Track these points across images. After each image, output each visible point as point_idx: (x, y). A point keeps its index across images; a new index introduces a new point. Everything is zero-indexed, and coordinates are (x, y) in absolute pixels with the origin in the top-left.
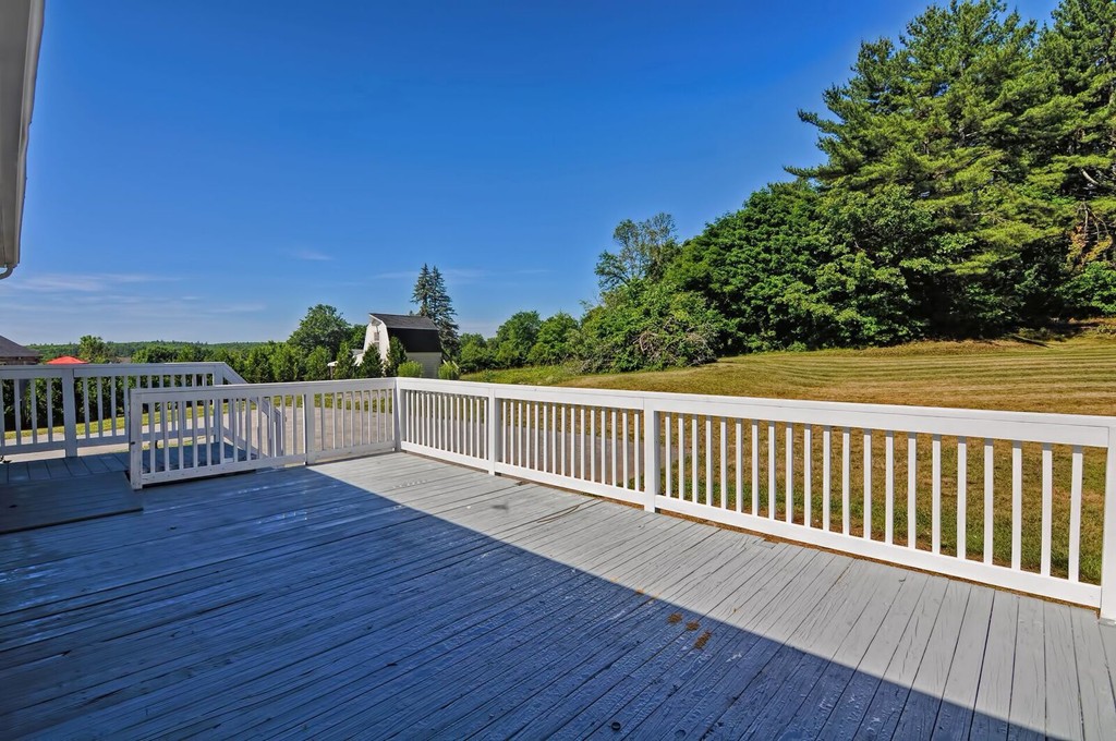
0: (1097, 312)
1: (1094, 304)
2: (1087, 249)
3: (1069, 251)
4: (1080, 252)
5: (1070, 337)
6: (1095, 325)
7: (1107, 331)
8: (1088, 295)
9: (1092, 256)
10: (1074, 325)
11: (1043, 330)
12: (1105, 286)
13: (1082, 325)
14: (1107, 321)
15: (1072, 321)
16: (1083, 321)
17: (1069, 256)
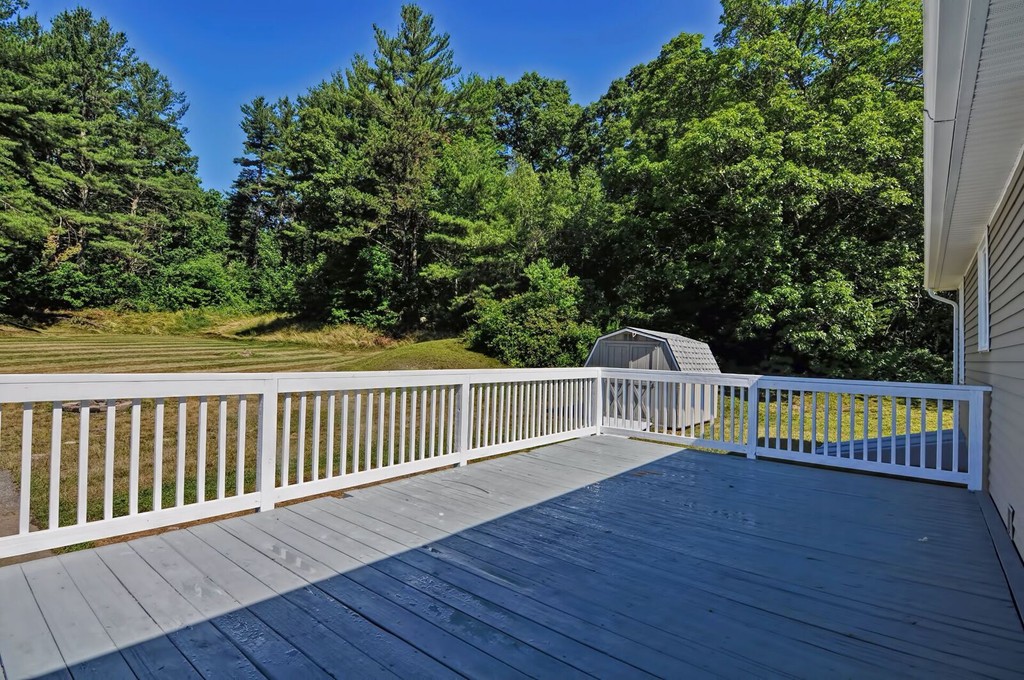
0: (67, 305)
1: (66, 298)
2: (60, 251)
3: (45, 249)
4: (54, 252)
5: (49, 325)
6: (67, 316)
7: (78, 322)
8: (61, 289)
9: (64, 257)
10: (49, 315)
11: (25, 317)
12: (74, 285)
13: (57, 315)
14: (75, 313)
15: (47, 311)
16: (55, 312)
17: (44, 253)
